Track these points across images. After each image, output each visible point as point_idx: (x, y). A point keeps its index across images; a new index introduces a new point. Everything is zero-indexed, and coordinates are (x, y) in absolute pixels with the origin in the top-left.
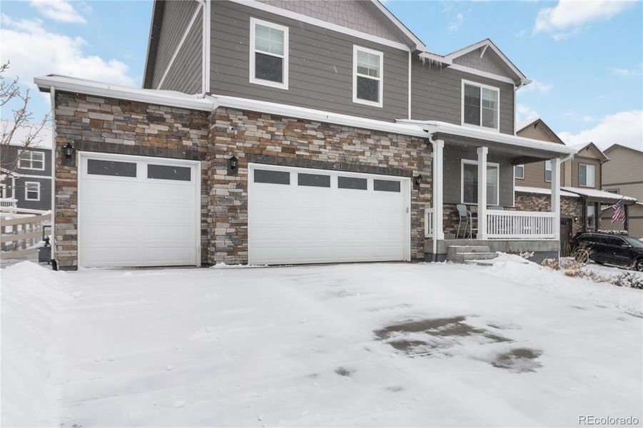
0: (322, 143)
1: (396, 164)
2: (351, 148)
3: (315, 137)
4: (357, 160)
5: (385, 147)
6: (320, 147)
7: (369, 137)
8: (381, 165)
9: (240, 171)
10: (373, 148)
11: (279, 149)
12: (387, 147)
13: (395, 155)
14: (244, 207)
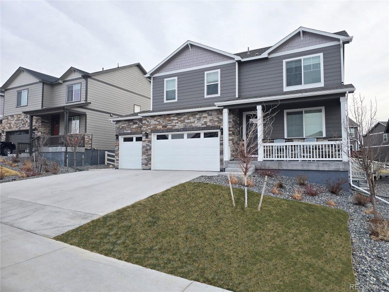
0: (177, 121)
1: (211, 124)
2: (189, 121)
3: (174, 120)
4: (192, 126)
5: (205, 117)
6: (176, 123)
7: (197, 114)
8: (203, 126)
9: (149, 137)
10: (199, 119)
11: (161, 127)
12: (206, 117)
13: (210, 120)
14: (150, 149)
